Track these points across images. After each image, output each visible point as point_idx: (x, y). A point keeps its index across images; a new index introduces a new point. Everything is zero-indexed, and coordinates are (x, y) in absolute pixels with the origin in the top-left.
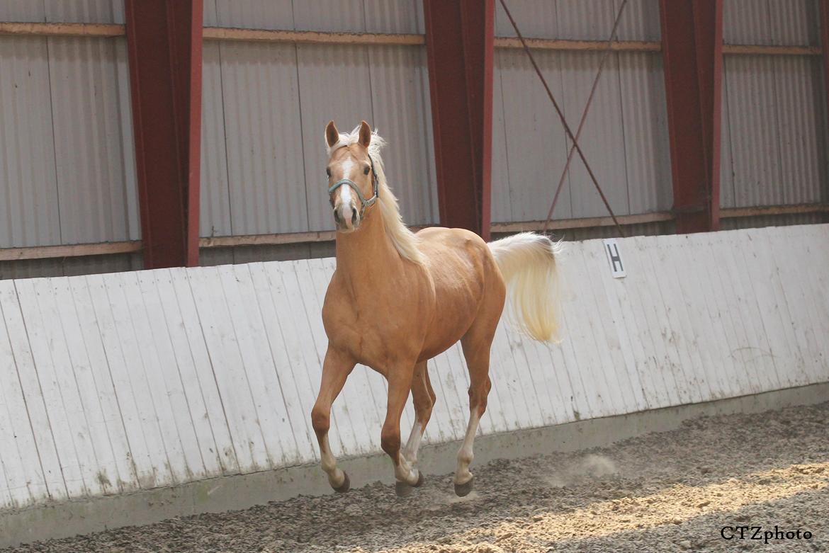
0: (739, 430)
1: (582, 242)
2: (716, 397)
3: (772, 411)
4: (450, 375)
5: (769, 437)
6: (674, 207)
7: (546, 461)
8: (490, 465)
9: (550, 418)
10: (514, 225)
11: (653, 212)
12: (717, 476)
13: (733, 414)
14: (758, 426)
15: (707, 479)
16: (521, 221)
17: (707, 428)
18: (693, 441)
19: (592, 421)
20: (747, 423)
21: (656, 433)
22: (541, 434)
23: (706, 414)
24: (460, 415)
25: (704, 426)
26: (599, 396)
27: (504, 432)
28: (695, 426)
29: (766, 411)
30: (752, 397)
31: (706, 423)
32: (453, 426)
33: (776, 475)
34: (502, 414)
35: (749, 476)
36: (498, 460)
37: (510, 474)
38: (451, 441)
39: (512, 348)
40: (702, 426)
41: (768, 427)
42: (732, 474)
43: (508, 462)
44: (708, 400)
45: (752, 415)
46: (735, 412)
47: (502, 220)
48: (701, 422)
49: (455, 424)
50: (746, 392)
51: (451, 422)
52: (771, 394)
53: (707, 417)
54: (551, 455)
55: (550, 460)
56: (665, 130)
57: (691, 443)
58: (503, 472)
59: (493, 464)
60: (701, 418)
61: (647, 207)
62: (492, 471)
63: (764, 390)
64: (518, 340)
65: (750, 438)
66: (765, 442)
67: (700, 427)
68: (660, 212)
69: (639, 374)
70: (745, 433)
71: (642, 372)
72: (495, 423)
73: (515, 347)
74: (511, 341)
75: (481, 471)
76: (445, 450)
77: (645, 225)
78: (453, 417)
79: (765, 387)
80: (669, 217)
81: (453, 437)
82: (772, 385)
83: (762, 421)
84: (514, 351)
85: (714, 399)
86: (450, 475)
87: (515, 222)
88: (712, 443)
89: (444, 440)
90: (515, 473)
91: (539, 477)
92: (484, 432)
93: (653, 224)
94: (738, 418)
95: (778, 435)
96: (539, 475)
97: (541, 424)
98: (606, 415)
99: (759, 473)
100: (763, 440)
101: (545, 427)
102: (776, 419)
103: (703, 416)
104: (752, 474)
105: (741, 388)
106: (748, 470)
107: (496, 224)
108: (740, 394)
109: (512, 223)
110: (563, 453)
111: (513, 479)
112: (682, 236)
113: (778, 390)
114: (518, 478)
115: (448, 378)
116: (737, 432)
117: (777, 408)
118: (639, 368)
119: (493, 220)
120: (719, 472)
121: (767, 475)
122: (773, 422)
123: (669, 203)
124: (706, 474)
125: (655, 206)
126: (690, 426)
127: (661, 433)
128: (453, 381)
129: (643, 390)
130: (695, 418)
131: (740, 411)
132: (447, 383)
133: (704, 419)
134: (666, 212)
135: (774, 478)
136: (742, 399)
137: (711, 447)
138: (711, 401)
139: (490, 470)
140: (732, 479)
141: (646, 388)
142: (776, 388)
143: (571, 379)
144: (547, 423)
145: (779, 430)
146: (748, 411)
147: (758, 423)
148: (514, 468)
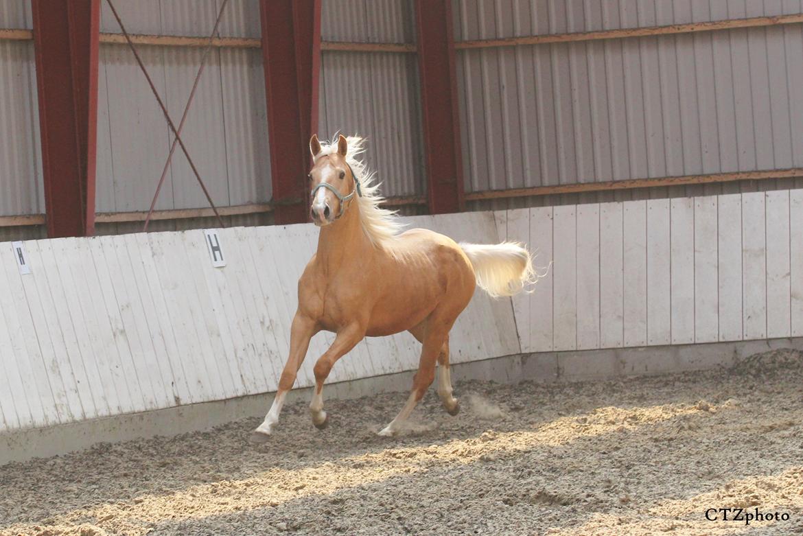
0: (335, 416)
1: (183, 232)
2: (312, 383)
3: (367, 397)
4: (54, 361)
5: (364, 422)
6: (272, 200)
7: (147, 445)
8: (93, 448)
9: (151, 403)
10: (118, 215)
11: (252, 204)
12: (313, 460)
13: (329, 400)
14: (352, 411)
15: (303, 463)
16: (124, 211)
17: (303, 413)
18: (290, 426)
19: (192, 407)
20: (342, 409)
21: (254, 418)
22: (143, 419)
23: (302, 400)
24: (64, 399)
25: (301, 411)
26: (199, 382)
27: (106, 416)
28: (291, 412)
29: (360, 397)
30: (348, 383)
31: (302, 408)
32: (57, 410)
33: (369, 459)
34: (105, 398)
35: (343, 460)
36: (101, 444)
37: (112, 458)
38: (56, 425)
39: (115, 335)
40: (299, 411)
41: (362, 412)
42: (327, 459)
43: (111, 446)
44: (305, 386)
45: (348, 401)
46: (331, 398)
47: (106, 210)
48: (297, 408)
49: (59, 408)
50: (341, 379)
51: (56, 406)
52: (366, 382)
53: (303, 403)
54: (152, 438)
55: (151, 444)
56: (264, 124)
57: (288, 428)
58: (106, 455)
59: (95, 447)
60: (297, 404)
61: (247, 200)
62: (95, 454)
63: (358, 377)
64: (120, 326)
65: (345, 423)
66: (360, 427)
67: (296, 412)
68: (259, 203)
69: (238, 361)
70: (340, 418)
71: (241, 359)
72: (98, 408)
73: (118, 334)
74: (114, 327)
75: (84, 454)
76: (50, 433)
77: (244, 216)
78: (58, 402)
79: (360, 374)
80: (268, 209)
81: (57, 421)
82: (366, 372)
83: (357, 407)
84: (117, 338)
85: (311, 386)
86: (53, 458)
87: (119, 213)
88: (309, 428)
89: (49, 424)
90: (117, 456)
91: (141, 461)
92: (88, 416)
93: (251, 215)
94: (334, 403)
95: (372, 421)
96: (140, 458)
97: (143, 409)
98: (206, 400)
99: (353, 457)
100: (358, 425)
101: (146, 411)
102: (370, 405)
103: (300, 401)
104: (347, 459)
105: (336, 374)
106: (343, 455)
107: (100, 214)
108: (336, 381)
109: (112, 214)
110: (163, 437)
111: (115, 462)
112: (281, 227)
113: (373, 377)
114: (120, 461)
115: (53, 364)
116: (332, 417)
117: (371, 395)
118: (238, 356)
119: (97, 210)
120: (314, 457)
121: (360, 459)
122: (367, 408)
123: (268, 197)
124: (302, 458)
125: (254, 200)
126: (287, 411)
127: (259, 418)
128: (58, 367)
129: (242, 376)
130: (291, 403)
131: (335, 397)
132: (52, 368)
133: (301, 405)
134: (264, 204)
135: (367, 462)
136: (337, 385)
137: (307, 432)
138: (307, 388)
139: (93, 453)
140: (327, 463)
141: (245, 374)
142: (370, 374)
143: (172, 365)
144: (149, 407)
145: (373, 415)
146: (343, 397)
147: (352, 409)
148: (116, 451)
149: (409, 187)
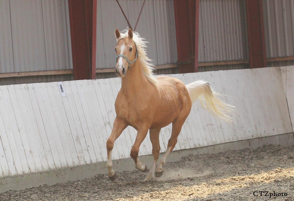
0: (206, 161)
2: (196, 146)
3: (222, 152)
4: (77, 137)
5: (220, 164)
6: (177, 62)
7: (120, 175)
8: (95, 177)
9: (122, 156)
10: (107, 69)
11: (168, 64)
12: (197, 182)
13: (204, 154)
14: (215, 159)
15: (192, 183)
16: (109, 67)
17: (192, 160)
18: (186, 166)
19: (141, 157)
20: (210, 158)
21: (170, 162)
22: (118, 163)
23: (192, 154)
24: (82, 154)
25: (191, 159)
26: (144, 146)
27: (101, 162)
28: (187, 159)
29: (218, 152)
30: (213, 146)
31: (192, 158)
32: (79, 159)
33: (223, 181)
34: (101, 154)
35: (211, 182)
36: (99, 174)
37: (104, 181)
38: (78, 166)
39: (105, 125)
40: (190, 159)
41: (220, 160)
42: (204, 181)
43: (103, 175)
44: (193, 148)
45: (213, 154)
46: (205, 153)
47: (100, 67)
48: (190, 158)
49: (80, 158)
50: (210, 144)
51: (78, 157)
52: (221, 146)
53: (192, 155)
54: (123, 172)
55: (122, 174)
56: (174, 27)
57: (186, 167)
58: (101, 180)
59: (96, 176)
60: (190, 156)
61: (166, 62)
62: (97, 180)
63: (218, 143)
64: (108, 121)
65: (211, 165)
66: (219, 167)
67: (189, 160)
68: (172, 64)
69: (162, 136)
70: (209, 162)
71: (164, 135)
72: (97, 158)
73: (107, 124)
74: (105, 121)
75: (91, 179)
76: (75, 170)
77: (165, 69)
78: (79, 155)
79: (218, 142)
80: (176, 66)
81: (79, 164)
82: (221, 141)
83: (217, 157)
84: (106, 126)
85: (196, 147)
86: (77, 181)
87: (107, 68)
88: (195, 167)
89: (75, 166)
90: (106, 180)
91: (117, 182)
92: (93, 162)
93: (168, 69)
94: (206, 156)
95: (224, 163)
96: (117, 181)
97: (118, 158)
98: (147, 154)
99: (216, 180)
100: (218, 165)
101: (120, 160)
102: (223, 156)
103: (191, 155)
104: (213, 181)
105: (207, 142)
106: (211, 179)
107: (98, 69)
108: (207, 145)
109: (104, 69)
110: (128, 171)
111: (106, 183)
112: (182, 75)
113: (224, 143)
114: (108, 183)
115: (77, 138)
116: (206, 162)
117: (223, 151)
118: (162, 134)
119: (97, 67)
120: (198, 180)
121: (219, 181)
122: (222, 158)
123: (176, 60)
124: (192, 181)
125: (169, 61)
126: (184, 159)
127: (172, 163)
128: (79, 139)
129: (164, 143)
130: (187, 156)
131: (207, 153)
132: (76, 140)
133: (191, 156)
134: (173, 64)
135: (222, 183)
136: (208, 147)
137: (194, 169)
138: (194, 148)
139: (95, 179)
140: (204, 183)
141: (165, 142)
142: (223, 142)
143: (132, 138)
144: (121, 158)
145: (225, 161)
146: (211, 152)
147: (215, 158)
148: (106, 178)
149: (241, 56)
